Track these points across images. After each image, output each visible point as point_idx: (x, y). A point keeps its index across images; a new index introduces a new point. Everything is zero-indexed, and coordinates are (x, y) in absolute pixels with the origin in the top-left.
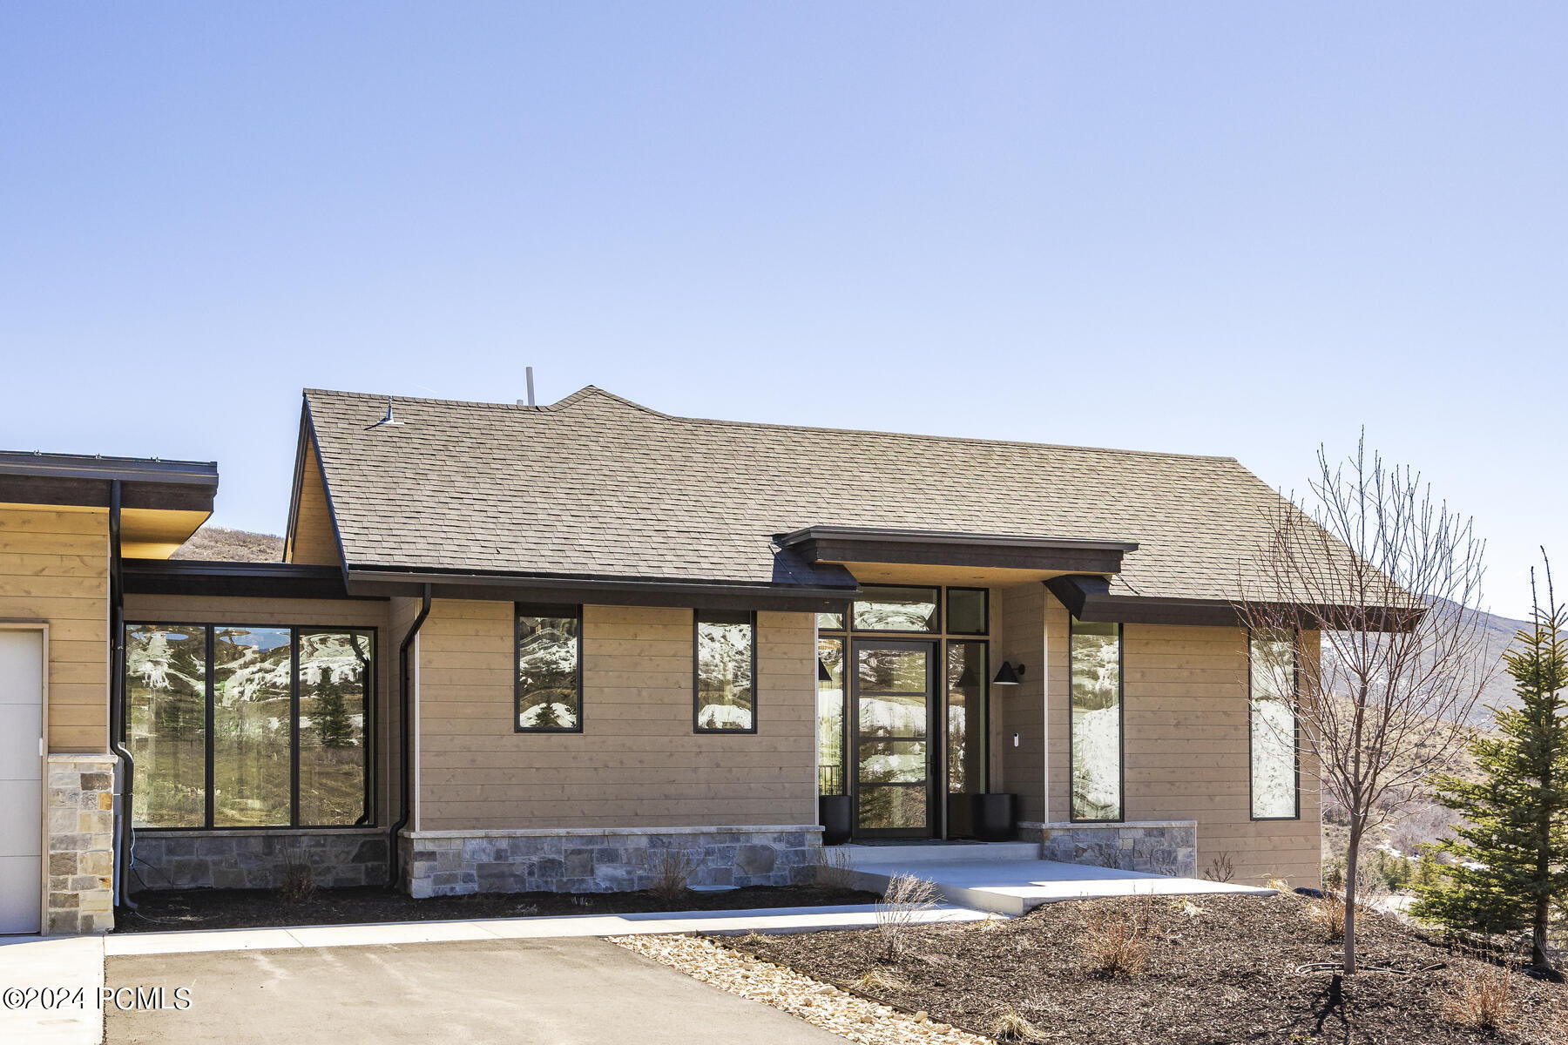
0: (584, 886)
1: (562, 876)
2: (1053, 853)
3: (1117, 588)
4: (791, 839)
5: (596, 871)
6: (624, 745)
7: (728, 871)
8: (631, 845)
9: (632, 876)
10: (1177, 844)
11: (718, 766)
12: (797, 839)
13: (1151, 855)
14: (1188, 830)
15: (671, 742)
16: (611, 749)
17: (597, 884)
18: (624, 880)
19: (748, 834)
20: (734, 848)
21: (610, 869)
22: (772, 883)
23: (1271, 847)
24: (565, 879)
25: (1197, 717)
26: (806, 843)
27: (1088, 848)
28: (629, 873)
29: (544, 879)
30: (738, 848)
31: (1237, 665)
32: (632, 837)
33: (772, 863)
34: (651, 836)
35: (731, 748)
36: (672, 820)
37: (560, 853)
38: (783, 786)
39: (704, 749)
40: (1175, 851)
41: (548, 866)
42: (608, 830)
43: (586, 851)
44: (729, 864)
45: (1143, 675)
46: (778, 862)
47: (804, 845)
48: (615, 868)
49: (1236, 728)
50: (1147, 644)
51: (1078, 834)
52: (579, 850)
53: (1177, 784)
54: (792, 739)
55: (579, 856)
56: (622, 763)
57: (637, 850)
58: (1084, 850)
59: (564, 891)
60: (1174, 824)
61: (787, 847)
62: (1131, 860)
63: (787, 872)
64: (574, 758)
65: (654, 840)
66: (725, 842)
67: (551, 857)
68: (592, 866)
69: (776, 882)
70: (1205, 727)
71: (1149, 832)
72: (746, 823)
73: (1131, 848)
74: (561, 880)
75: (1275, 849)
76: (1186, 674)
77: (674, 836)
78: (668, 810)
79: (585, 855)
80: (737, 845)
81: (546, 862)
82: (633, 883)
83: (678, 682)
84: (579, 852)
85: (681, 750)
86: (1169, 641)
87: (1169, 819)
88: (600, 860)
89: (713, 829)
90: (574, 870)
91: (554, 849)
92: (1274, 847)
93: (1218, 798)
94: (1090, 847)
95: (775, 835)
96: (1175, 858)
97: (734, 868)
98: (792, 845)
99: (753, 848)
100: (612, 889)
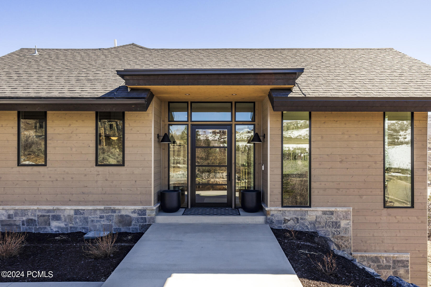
0: (46, 230)
1: (36, 226)
2: (272, 221)
3: (296, 93)
4: (140, 212)
5: (51, 224)
6: (64, 171)
7: (111, 226)
8: (66, 213)
9: (67, 226)
10: (341, 219)
11: (107, 180)
12: (143, 212)
13: (326, 224)
14: (347, 213)
15: (85, 170)
16: (59, 173)
17: (52, 229)
18: (64, 228)
19: (120, 210)
20: (113, 216)
21: (57, 223)
22: (131, 231)
23: (397, 221)
24: (38, 227)
25: (353, 157)
26: (147, 214)
27: (291, 219)
28: (66, 225)
29: (29, 227)
30: (115, 216)
31: (377, 132)
32: (67, 210)
33: (131, 222)
34: (75, 210)
35: (112, 172)
36: (86, 203)
37: (35, 216)
38: (137, 189)
39: (100, 173)
40: (340, 222)
41: (30, 222)
42: (55, 207)
43: (47, 216)
44: (111, 222)
45: (322, 137)
46: (133, 223)
47: (146, 215)
48: (59, 223)
49: (376, 163)
50: (325, 123)
51: (285, 213)
52: (44, 215)
53: (341, 190)
54: (141, 168)
55: (44, 218)
56: (64, 179)
57: (69, 215)
58: (289, 220)
59: (37, 232)
60: (338, 209)
61: (138, 216)
62: (314, 225)
63: (138, 227)
64: (43, 176)
65: (77, 212)
66: (109, 213)
67: (31, 218)
68: (49, 222)
69: (132, 231)
70: (357, 162)
71: (324, 213)
72: (119, 205)
73: (314, 220)
74: (36, 228)
75: (398, 222)
76: (346, 137)
77: (85, 210)
78: (84, 199)
79: (46, 217)
80: (115, 214)
81: (29, 220)
82: (68, 229)
83: (89, 144)
84: (44, 216)
85: (90, 173)
86: (337, 121)
87: (336, 206)
88: (52, 220)
89: (102, 207)
90: (42, 223)
91: (33, 215)
92: (398, 221)
93: (364, 197)
94: (292, 219)
95: (132, 211)
96: (340, 225)
97: (113, 224)
98: (140, 215)
99: (122, 216)
100: (58, 231)
